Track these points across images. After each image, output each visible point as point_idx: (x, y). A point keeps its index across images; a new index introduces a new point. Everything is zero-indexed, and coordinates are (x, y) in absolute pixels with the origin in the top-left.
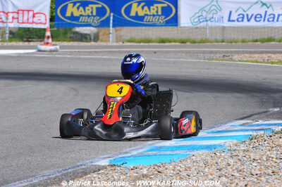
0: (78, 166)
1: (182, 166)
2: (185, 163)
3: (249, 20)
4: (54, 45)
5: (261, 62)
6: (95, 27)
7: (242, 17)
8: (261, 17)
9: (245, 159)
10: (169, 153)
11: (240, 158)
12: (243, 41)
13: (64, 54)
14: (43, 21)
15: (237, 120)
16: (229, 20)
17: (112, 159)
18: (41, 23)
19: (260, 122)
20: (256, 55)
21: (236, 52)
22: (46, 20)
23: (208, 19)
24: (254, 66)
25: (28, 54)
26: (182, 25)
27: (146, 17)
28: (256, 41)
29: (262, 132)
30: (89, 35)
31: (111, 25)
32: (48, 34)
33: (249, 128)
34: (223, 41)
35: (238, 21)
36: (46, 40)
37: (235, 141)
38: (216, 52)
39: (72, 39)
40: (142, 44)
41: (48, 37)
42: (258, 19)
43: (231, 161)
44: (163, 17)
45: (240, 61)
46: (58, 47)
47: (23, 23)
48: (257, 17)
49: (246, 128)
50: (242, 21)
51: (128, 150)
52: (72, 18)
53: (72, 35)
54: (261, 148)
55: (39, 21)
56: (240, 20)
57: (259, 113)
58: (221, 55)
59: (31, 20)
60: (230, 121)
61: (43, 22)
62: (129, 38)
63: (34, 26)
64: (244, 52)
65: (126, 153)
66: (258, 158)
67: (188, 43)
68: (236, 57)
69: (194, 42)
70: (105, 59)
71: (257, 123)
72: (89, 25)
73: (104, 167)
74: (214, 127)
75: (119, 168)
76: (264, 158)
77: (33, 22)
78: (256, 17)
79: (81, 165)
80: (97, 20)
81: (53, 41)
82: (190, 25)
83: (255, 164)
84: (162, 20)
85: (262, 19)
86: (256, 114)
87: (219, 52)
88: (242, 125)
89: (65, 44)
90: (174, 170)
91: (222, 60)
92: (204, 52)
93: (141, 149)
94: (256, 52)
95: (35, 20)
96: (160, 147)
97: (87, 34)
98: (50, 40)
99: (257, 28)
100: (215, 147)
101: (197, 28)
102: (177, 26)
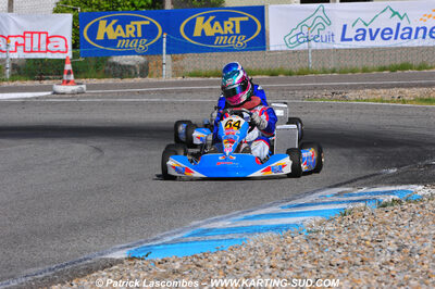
0: (81, 261)
1: (232, 256)
2: (237, 252)
3: (372, 38)
4: (78, 84)
5: (388, 102)
6: (142, 55)
7: (362, 34)
8: (391, 33)
9: (327, 243)
10: (216, 237)
11: (319, 242)
12: (365, 70)
13: (93, 97)
14: (62, 48)
15: (330, 187)
16: (343, 39)
17: (133, 249)
18: (58, 51)
19: (364, 189)
20: (382, 91)
21: (352, 87)
22: (66, 46)
23: (310, 38)
24: (376, 107)
25: (37, 98)
26: (272, 49)
27: (218, 38)
28: (384, 69)
29: (362, 204)
30: (134, 67)
31: (164, 51)
32: (68, 67)
33: (346, 199)
34: (333, 72)
35: (356, 39)
36: (65, 77)
37: (319, 219)
38: (322, 88)
39: (107, 75)
40: (211, 78)
41: (69, 73)
42: (386, 36)
43: (306, 247)
44: (244, 37)
45: (357, 100)
46: (84, 86)
47: (32, 51)
48: (385, 33)
49: (341, 199)
50: (363, 39)
51: (158, 235)
52: (106, 41)
53: (107, 68)
54: (356, 227)
55: (57, 49)
56: (360, 37)
57: (366, 177)
58: (329, 93)
59: (43, 48)
60: (319, 190)
61: (62, 50)
62: (191, 70)
63: (49, 56)
64: (364, 87)
65: (155, 240)
66: (344, 242)
67: (281, 76)
68: (351, 94)
69: (290, 74)
70: (153, 103)
71: (360, 191)
72: (133, 53)
73: (120, 261)
74: (294, 199)
75: (140, 262)
76: (354, 242)
77: (47, 50)
78: (383, 34)
79: (85, 259)
80: (144, 44)
81: (75, 77)
82: (285, 48)
83: (339, 250)
84: (242, 41)
85: (393, 36)
86: (361, 178)
87: (328, 88)
88: (336, 195)
89: (95, 81)
90: (219, 262)
91: (330, 99)
92: (304, 89)
93: (179, 233)
94: (382, 86)
95: (50, 47)
96: (208, 230)
97: (129, 66)
98: (72, 77)
99: (385, 49)
100: (287, 227)
101: (294, 52)
102: (264, 49)
